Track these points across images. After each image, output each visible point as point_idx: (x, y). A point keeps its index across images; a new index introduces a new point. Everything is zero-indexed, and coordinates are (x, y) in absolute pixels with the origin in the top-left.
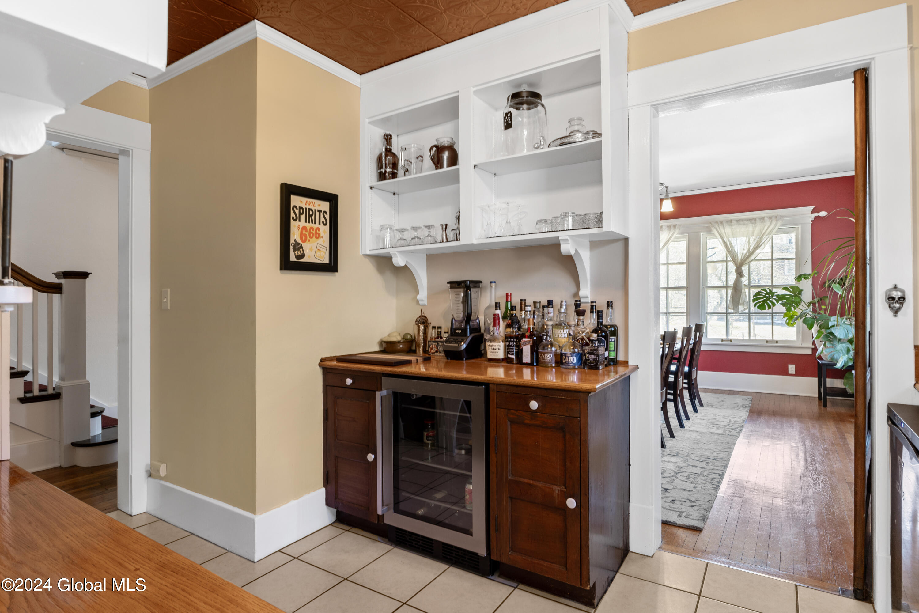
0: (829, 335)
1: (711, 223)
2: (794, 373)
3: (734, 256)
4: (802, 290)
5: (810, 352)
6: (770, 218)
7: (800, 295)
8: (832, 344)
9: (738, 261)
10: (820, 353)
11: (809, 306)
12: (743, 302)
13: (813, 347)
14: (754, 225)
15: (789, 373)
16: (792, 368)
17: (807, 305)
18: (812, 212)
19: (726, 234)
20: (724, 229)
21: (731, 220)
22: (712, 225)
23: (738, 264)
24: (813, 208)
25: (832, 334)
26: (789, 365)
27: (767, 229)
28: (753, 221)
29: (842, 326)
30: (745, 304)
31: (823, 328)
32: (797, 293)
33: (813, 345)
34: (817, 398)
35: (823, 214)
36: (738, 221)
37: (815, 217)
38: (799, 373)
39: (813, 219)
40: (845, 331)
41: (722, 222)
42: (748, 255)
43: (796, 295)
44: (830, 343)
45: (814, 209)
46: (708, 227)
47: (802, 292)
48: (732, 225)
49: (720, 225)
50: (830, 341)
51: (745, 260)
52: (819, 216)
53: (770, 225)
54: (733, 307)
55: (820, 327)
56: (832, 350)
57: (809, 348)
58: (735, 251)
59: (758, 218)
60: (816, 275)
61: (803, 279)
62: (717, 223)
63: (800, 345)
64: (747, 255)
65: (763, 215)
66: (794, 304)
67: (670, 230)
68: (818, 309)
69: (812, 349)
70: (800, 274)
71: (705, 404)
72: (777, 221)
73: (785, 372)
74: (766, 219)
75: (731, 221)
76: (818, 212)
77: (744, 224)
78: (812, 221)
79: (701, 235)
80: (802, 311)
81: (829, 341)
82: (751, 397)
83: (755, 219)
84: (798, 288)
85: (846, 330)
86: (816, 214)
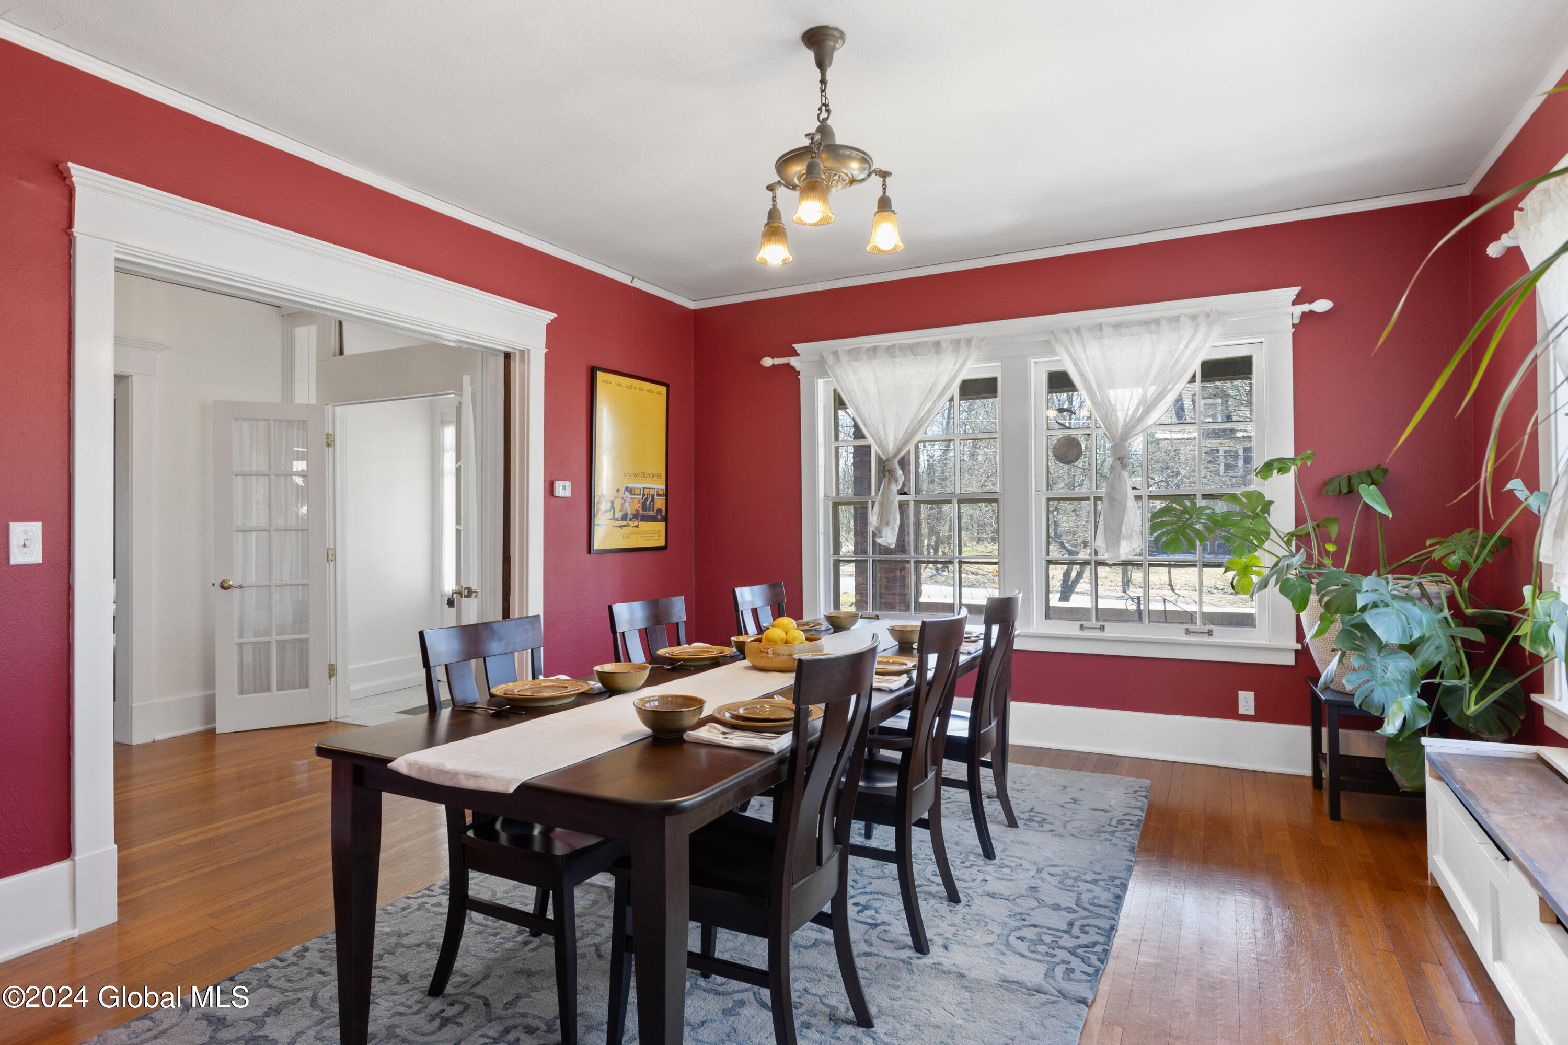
0: (1353, 629)
1: (1052, 333)
2: (1252, 712)
3: (1106, 416)
4: (1271, 502)
5: (1290, 660)
6: (1194, 318)
7: (1266, 515)
8: (1365, 658)
9: (1117, 430)
10: (1328, 681)
11: (1288, 543)
12: (1129, 532)
13: (1299, 647)
14: (1154, 336)
15: (1240, 712)
16: (1246, 701)
17: (1285, 539)
18: (1294, 303)
19: (1088, 360)
20: (1084, 349)
21: (1101, 324)
22: (1055, 337)
23: (1118, 436)
24: (1296, 292)
25: (1364, 628)
26: (1240, 693)
27: (1186, 347)
28: (1153, 327)
29: (1393, 607)
30: (1135, 537)
31: (1336, 612)
32: (1259, 510)
33: (1298, 642)
34: (1310, 781)
35: (1322, 305)
36: (1117, 326)
37: (1303, 313)
38: (1263, 714)
39: (1297, 321)
40: (1401, 620)
41: (1078, 330)
42: (1142, 413)
43: (1257, 514)
44: (1360, 657)
45: (1298, 295)
46: (1048, 342)
47: (1272, 508)
48: (1102, 338)
49: (1074, 334)
50: (1357, 648)
51: (1134, 427)
52: (1311, 312)
53: (1193, 336)
54: (1107, 546)
55: (1327, 606)
56: (1364, 676)
57: (1289, 650)
58: (1110, 402)
59: (1164, 317)
60: (1309, 463)
61: (1275, 472)
62: (1067, 331)
63: (1267, 642)
64: (1140, 411)
65: (1177, 312)
66: (1253, 535)
67: (958, 352)
68: (1315, 552)
69: (1297, 652)
70: (1266, 460)
71: (1026, 816)
72: (1210, 325)
73: (1230, 711)
74: (1182, 319)
75: (1100, 327)
76: (1311, 302)
77: (1132, 335)
78: (1294, 326)
79: (1033, 364)
80: (1277, 559)
81: (1355, 649)
82: (1146, 782)
83: (1157, 322)
84: (1260, 496)
85: (1403, 617)
86: (1306, 307)
